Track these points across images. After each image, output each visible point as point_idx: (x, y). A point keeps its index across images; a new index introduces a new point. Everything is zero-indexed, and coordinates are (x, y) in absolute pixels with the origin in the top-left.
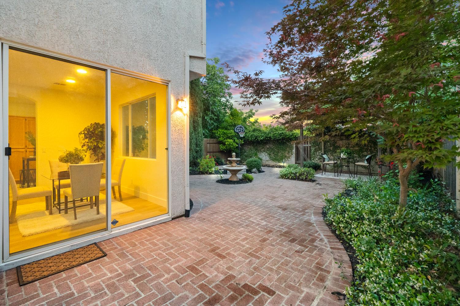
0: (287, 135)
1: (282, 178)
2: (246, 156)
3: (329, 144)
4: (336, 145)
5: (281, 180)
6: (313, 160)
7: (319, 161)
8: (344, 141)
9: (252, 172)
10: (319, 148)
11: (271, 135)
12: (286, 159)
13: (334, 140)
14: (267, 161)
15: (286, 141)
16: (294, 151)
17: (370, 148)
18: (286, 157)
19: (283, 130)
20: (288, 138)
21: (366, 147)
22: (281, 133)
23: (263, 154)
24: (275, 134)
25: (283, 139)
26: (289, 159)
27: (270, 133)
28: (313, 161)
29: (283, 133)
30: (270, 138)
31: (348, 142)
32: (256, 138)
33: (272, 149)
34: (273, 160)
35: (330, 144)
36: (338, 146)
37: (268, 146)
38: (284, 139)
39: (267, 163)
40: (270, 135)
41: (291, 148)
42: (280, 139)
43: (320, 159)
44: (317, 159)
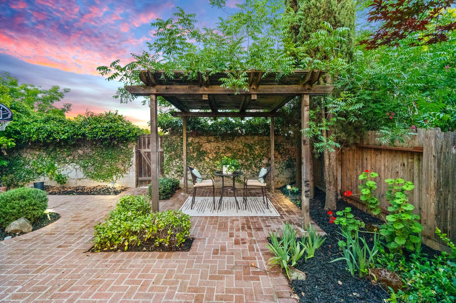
0: (120, 132)
1: (102, 250)
2: (29, 172)
3: (191, 147)
4: (201, 150)
5: (98, 255)
6: (166, 173)
7: (176, 176)
8: (212, 144)
9: (7, 234)
10: (176, 154)
11: (86, 130)
12: (119, 175)
13: (198, 143)
14: (80, 179)
15: (118, 142)
16: (134, 159)
17: (245, 154)
18: (118, 170)
19: (111, 122)
20: (122, 136)
21: (240, 153)
22: (107, 127)
23: (70, 167)
24: (95, 128)
25: (112, 138)
26: (124, 175)
27: (83, 125)
28: (167, 176)
29: (111, 127)
30: (84, 135)
31: (218, 145)
32: (49, 136)
33: (91, 157)
34: (92, 178)
35: (193, 148)
36: (205, 151)
37: (80, 152)
38: (115, 138)
39: (80, 184)
40: (83, 129)
41: (128, 155)
42: (106, 139)
43: (178, 172)
44: (173, 173)
